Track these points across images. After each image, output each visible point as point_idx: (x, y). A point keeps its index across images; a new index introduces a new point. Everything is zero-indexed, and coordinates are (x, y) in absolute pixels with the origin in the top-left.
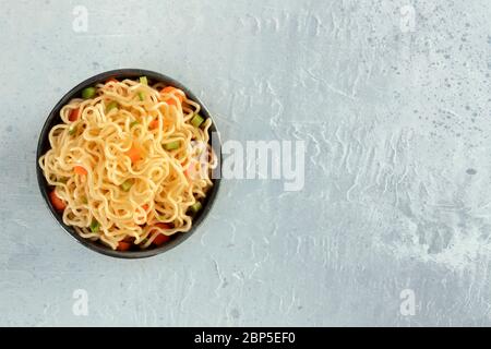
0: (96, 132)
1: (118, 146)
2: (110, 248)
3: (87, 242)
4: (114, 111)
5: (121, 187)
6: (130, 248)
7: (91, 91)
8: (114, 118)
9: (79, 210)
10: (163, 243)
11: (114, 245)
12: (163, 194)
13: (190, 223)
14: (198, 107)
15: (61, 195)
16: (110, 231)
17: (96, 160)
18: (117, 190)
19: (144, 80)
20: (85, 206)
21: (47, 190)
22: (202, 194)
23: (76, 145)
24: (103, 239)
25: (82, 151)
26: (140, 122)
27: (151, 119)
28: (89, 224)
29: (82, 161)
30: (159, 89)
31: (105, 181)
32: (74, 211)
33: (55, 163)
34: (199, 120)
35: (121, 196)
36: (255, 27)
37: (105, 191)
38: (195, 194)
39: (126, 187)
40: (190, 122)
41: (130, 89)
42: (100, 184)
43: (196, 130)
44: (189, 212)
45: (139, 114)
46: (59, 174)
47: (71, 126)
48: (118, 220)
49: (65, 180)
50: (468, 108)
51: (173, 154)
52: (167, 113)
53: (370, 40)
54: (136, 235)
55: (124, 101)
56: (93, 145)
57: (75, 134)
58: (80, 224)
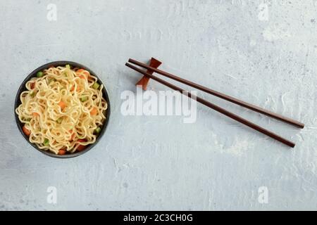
0: (43, 94)
1: (54, 101)
2: (54, 153)
3: (43, 151)
4: (53, 83)
5: (57, 121)
6: (66, 153)
7: (41, 73)
8: (52, 86)
9: (37, 135)
10: (82, 150)
11: (57, 152)
12: (80, 124)
13: (95, 139)
14: (96, 79)
15: (28, 128)
16: (54, 144)
17: (44, 108)
18: (55, 123)
19: (68, 66)
20: (40, 132)
21: (21, 126)
22: (100, 123)
23: (33, 101)
24: (51, 149)
25: (36, 103)
26: (65, 88)
27: (71, 86)
28: (43, 141)
29: (36, 109)
30: (76, 71)
31: (49, 119)
32: (35, 135)
33: (23, 111)
34: (97, 86)
35: (57, 126)
36: (129, 37)
37: (49, 124)
38: (97, 124)
39: (59, 122)
40: (93, 87)
41: (60, 71)
42: (46, 121)
43: (96, 91)
44: (95, 133)
45: (65, 84)
46: (26, 117)
47: (31, 92)
48: (57, 138)
49: (29, 120)
50: (239, 74)
51: (84, 103)
52: (80, 82)
53: (188, 41)
54: (67, 146)
55: (57, 78)
56: (42, 101)
57: (33, 95)
58: (38, 142)
